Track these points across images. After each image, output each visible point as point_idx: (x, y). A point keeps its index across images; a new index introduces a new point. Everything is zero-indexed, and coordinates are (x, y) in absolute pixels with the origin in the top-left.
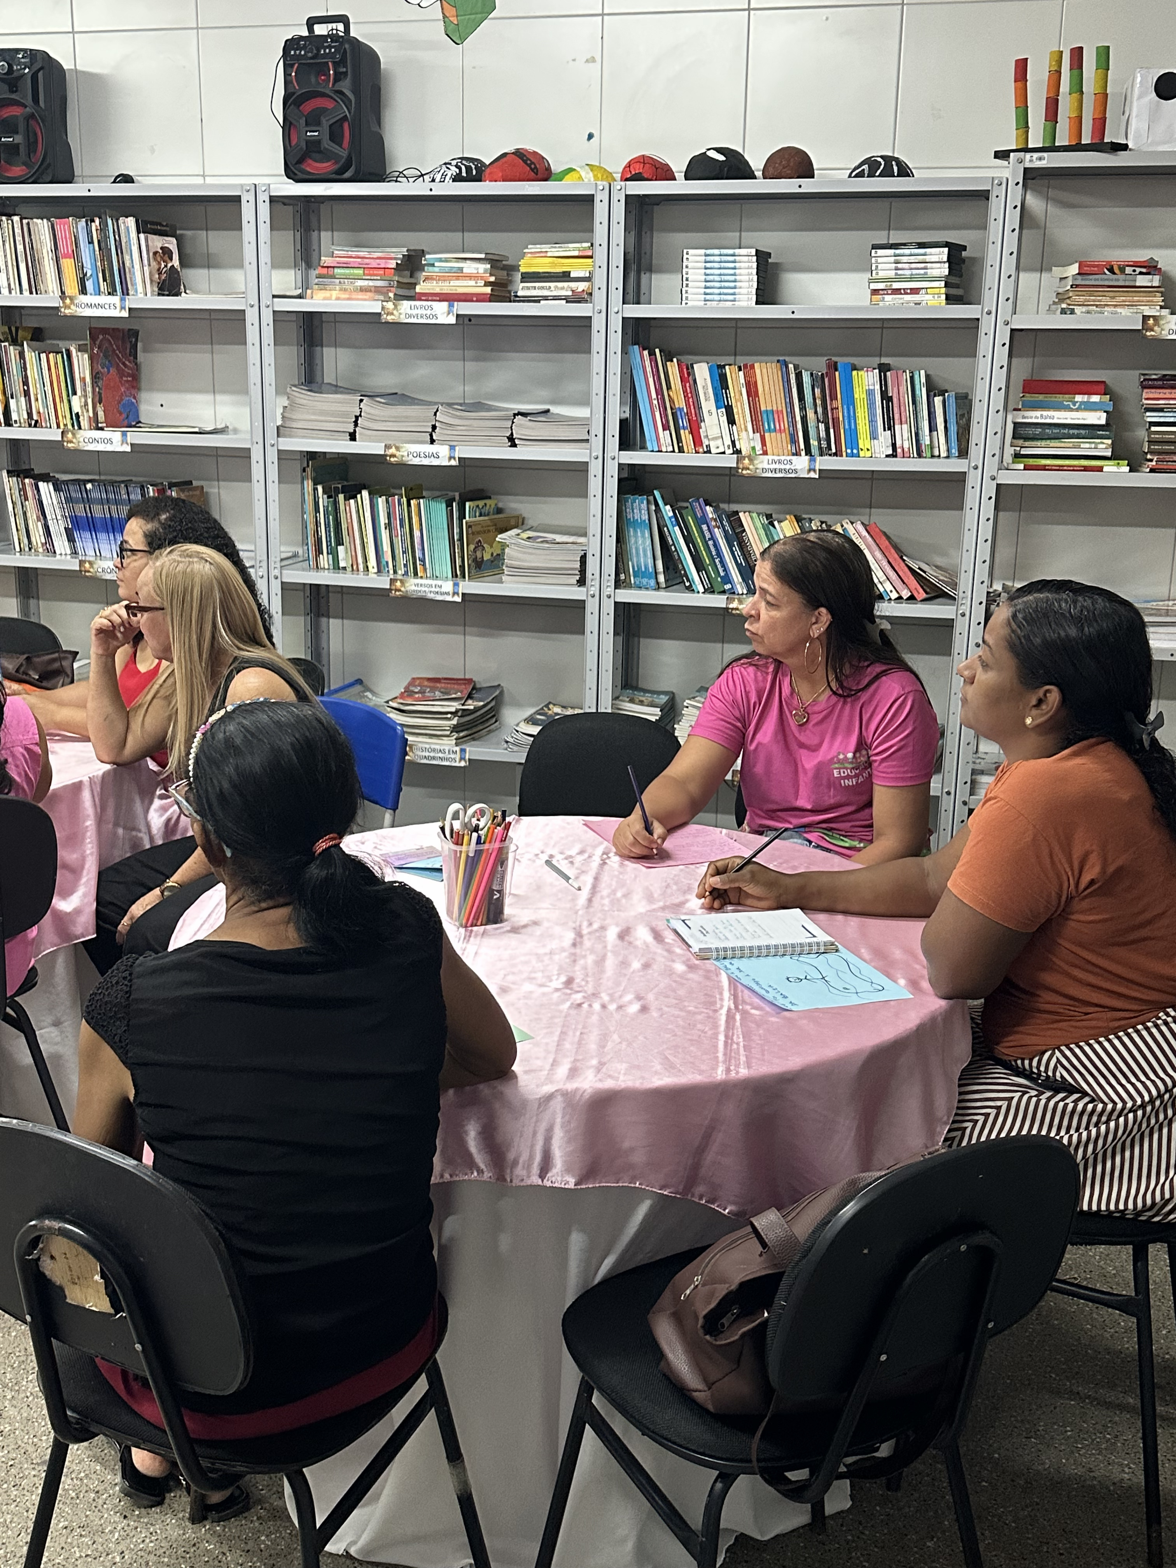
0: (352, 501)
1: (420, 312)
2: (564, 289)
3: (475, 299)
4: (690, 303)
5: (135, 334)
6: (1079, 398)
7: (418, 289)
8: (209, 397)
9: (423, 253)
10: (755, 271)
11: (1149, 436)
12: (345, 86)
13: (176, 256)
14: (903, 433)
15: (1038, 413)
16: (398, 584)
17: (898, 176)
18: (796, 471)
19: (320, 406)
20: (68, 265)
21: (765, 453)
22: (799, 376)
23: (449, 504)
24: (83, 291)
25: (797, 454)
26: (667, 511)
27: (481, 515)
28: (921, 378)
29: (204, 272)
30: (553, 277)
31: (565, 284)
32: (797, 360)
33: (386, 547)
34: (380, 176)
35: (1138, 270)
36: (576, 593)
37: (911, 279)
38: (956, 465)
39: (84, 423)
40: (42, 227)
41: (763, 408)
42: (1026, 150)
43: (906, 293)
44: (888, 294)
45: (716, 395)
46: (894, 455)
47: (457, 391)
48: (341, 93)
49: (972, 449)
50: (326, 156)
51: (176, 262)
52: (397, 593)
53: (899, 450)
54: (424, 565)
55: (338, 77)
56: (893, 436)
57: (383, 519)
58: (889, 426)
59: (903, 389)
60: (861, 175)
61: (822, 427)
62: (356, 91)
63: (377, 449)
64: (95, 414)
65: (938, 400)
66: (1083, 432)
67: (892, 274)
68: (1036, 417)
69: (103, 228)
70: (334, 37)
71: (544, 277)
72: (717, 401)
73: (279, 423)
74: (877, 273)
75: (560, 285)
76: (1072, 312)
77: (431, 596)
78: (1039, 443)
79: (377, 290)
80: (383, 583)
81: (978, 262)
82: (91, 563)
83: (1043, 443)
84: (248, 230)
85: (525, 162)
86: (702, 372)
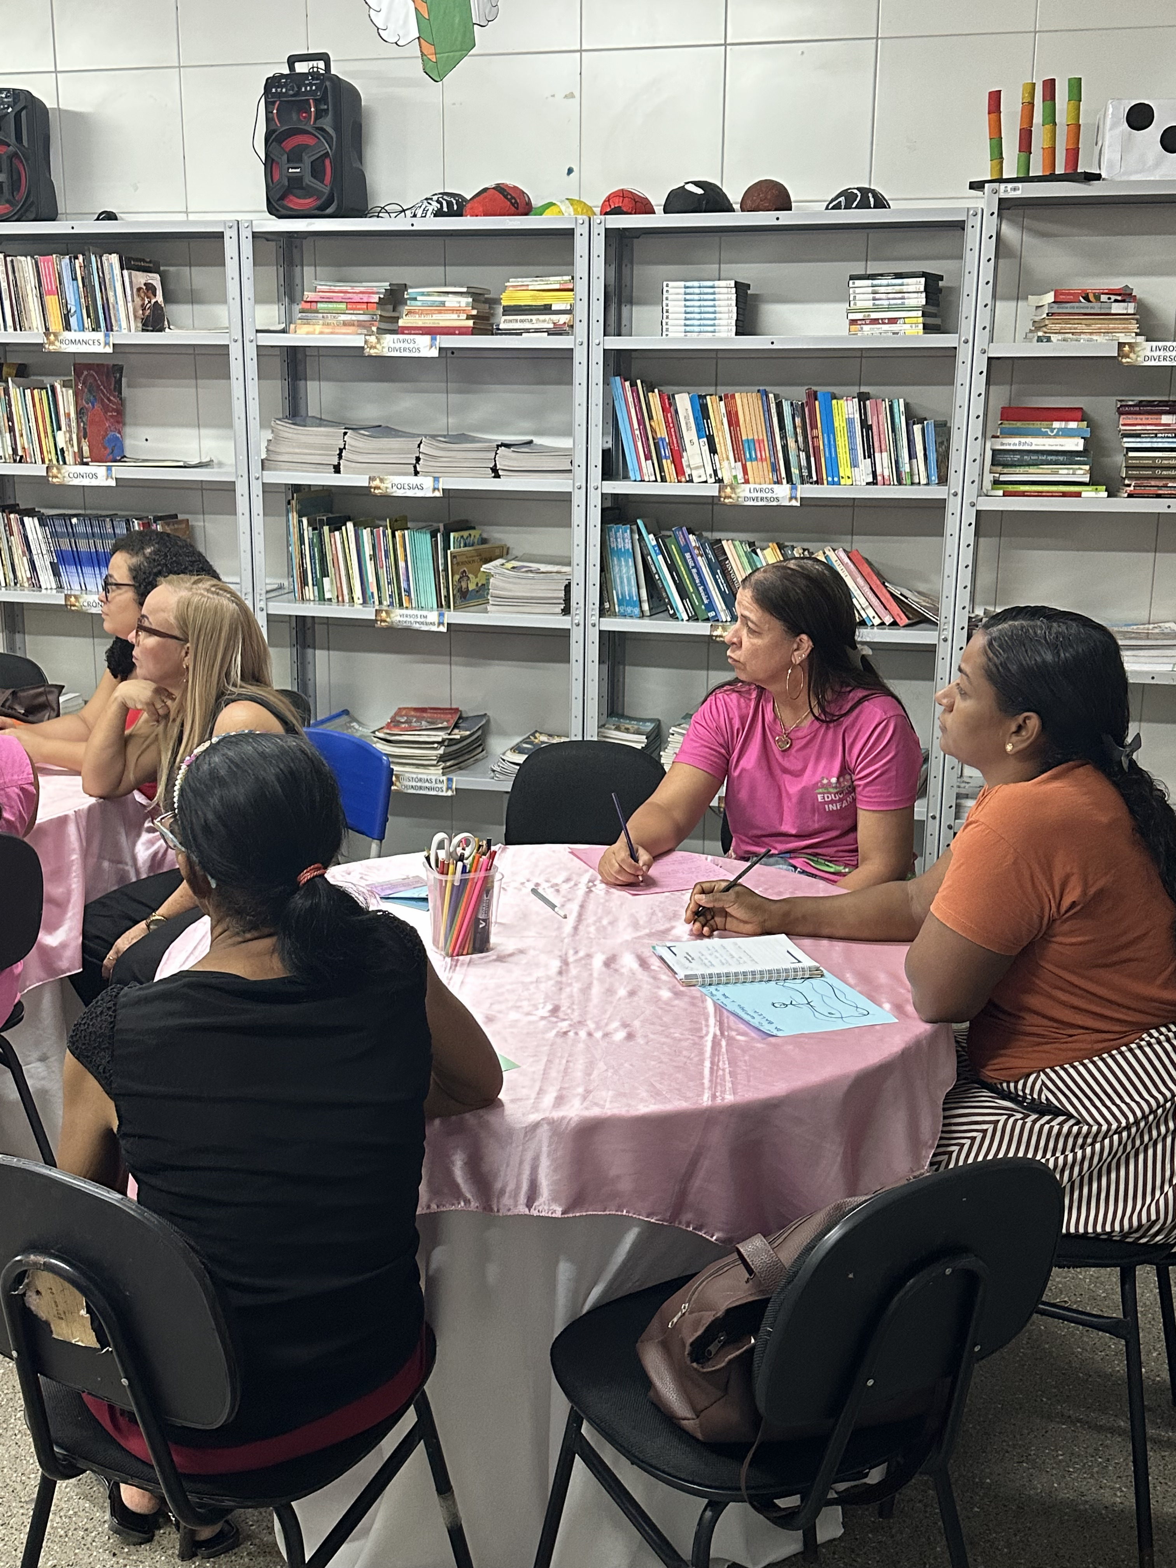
0: (337, 533)
1: (402, 345)
2: (545, 321)
3: (457, 332)
4: (671, 335)
5: (120, 369)
6: (1056, 425)
7: (401, 323)
8: (194, 432)
9: (405, 287)
10: (734, 303)
11: (1126, 461)
12: (327, 123)
13: (159, 292)
14: (883, 461)
15: (1016, 440)
16: (384, 615)
17: (875, 207)
18: (777, 499)
19: (304, 439)
20: (52, 301)
21: (747, 482)
22: (779, 406)
23: (434, 535)
24: (67, 327)
25: (779, 482)
26: (651, 540)
27: (465, 546)
28: (900, 406)
29: (188, 307)
30: (535, 310)
31: (547, 317)
32: (778, 390)
33: (371, 578)
34: (362, 212)
35: (1113, 298)
36: (561, 622)
37: (889, 309)
38: (936, 492)
39: (69, 458)
40: (25, 264)
41: (744, 438)
42: (1001, 180)
43: (884, 323)
44: (866, 324)
45: (697, 425)
46: (874, 483)
47: (441, 423)
48: (322, 129)
49: (952, 476)
50: (308, 192)
51: (159, 298)
52: (383, 624)
53: (879, 478)
54: (409, 596)
55: (320, 114)
56: (874, 464)
57: (368, 551)
58: (869, 453)
59: (882, 417)
60: (837, 207)
61: (803, 455)
62: (337, 127)
63: (360, 481)
64: (80, 449)
65: (917, 428)
66: (1061, 458)
67: (869, 304)
68: (1015, 444)
69: (87, 265)
70: (314, 75)
71: (526, 310)
72: (698, 431)
73: (264, 456)
74: (855, 304)
75: (542, 317)
76: (1049, 340)
77: (417, 626)
78: (1017, 470)
79: (360, 324)
80: (368, 614)
81: (955, 291)
82: (76, 597)
83: (1022, 470)
84: (231, 265)
85: (505, 197)
86: (683, 402)
